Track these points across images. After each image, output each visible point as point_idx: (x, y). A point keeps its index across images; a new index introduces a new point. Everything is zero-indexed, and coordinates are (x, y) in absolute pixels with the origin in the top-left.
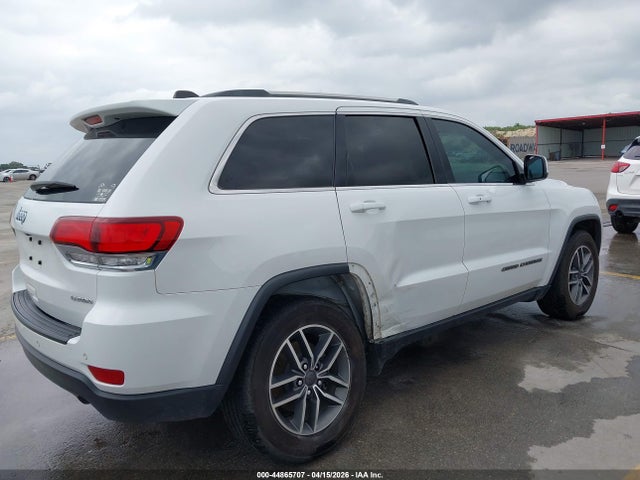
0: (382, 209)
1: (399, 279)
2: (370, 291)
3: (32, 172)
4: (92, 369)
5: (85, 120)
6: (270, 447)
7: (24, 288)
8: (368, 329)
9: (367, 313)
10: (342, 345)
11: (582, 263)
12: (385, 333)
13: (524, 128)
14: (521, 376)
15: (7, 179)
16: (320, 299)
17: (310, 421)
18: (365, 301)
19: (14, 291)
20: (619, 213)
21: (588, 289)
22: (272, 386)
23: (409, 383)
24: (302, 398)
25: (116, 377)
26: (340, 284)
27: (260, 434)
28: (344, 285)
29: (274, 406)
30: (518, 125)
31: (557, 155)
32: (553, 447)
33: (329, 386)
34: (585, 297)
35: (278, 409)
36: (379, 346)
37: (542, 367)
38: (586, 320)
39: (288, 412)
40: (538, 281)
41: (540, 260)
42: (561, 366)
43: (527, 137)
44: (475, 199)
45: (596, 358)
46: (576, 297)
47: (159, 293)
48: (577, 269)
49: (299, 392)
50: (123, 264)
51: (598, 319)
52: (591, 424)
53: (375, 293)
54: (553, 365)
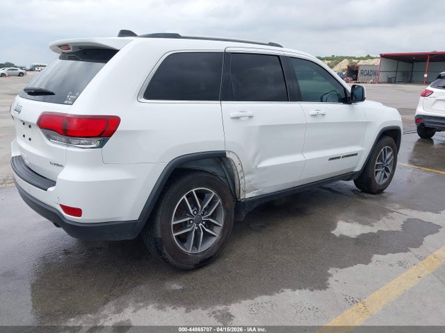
0: (250, 117)
1: (259, 163)
2: (239, 168)
3: (20, 71)
4: (63, 207)
5: (60, 46)
6: (170, 259)
7: (19, 154)
8: (237, 192)
9: (237, 183)
10: (219, 201)
11: (385, 157)
12: (248, 196)
13: (372, 58)
14: (334, 227)
15: (3, 75)
16: (207, 172)
17: (196, 245)
18: (236, 175)
19: (13, 155)
20: (422, 125)
21: (388, 175)
22: (173, 223)
23: (262, 226)
24: (192, 231)
25: (77, 212)
26: (222, 163)
27: (165, 251)
28: (224, 164)
29: (174, 235)
30: (368, 56)
31: (393, 79)
32: (344, 269)
33: (209, 225)
34: (385, 180)
35: (177, 237)
36: (244, 203)
37: (349, 222)
38: (384, 195)
39: (182, 239)
40: (354, 168)
41: (356, 154)
42: (360, 222)
43: (374, 65)
44: (315, 112)
45: (384, 218)
46: (379, 178)
47: (105, 163)
48: (382, 161)
49: (190, 227)
50: (83, 144)
51: (392, 194)
52: (371, 257)
53: (242, 171)
54: (356, 221)
